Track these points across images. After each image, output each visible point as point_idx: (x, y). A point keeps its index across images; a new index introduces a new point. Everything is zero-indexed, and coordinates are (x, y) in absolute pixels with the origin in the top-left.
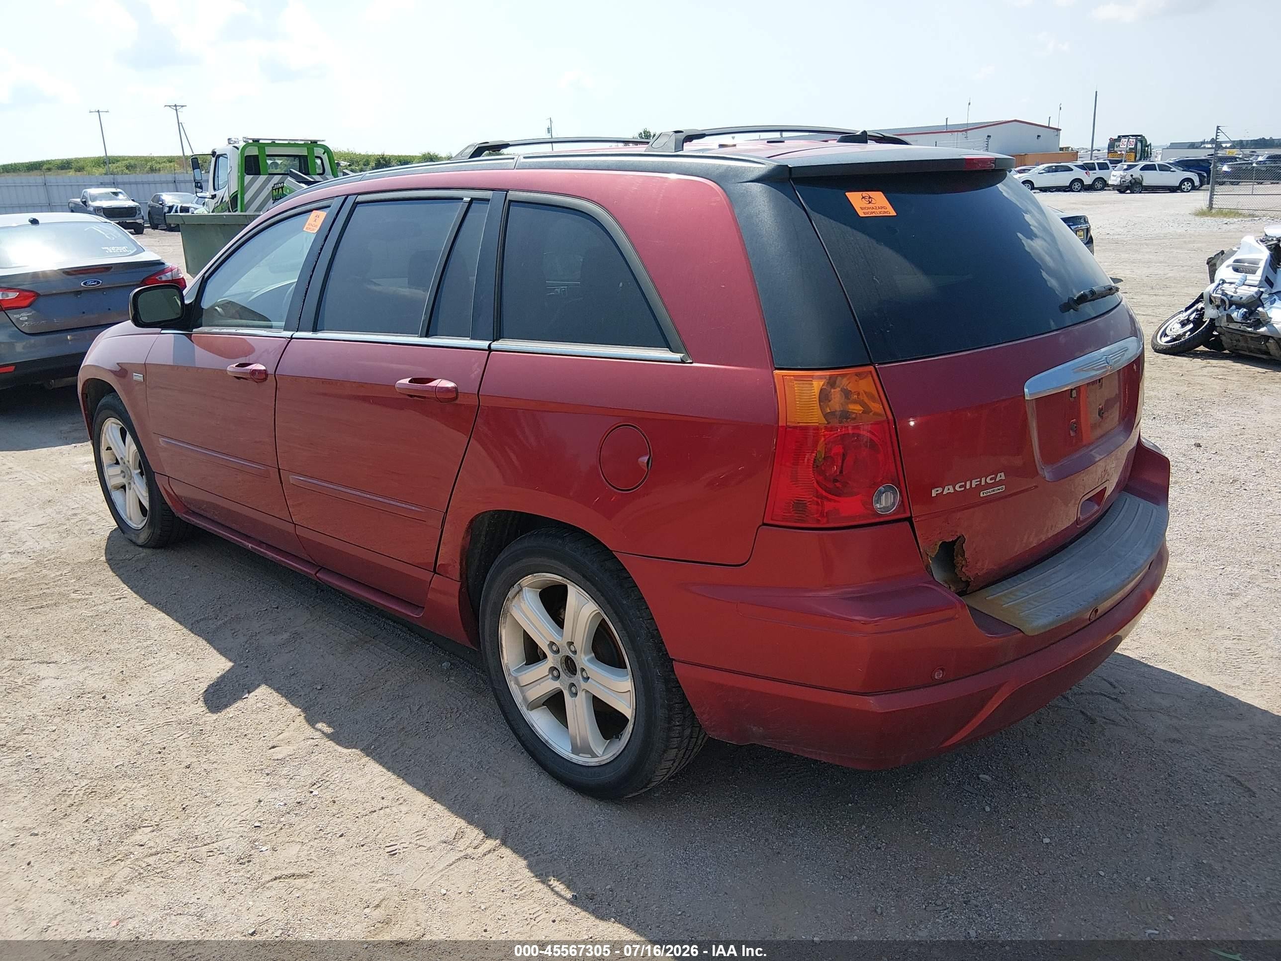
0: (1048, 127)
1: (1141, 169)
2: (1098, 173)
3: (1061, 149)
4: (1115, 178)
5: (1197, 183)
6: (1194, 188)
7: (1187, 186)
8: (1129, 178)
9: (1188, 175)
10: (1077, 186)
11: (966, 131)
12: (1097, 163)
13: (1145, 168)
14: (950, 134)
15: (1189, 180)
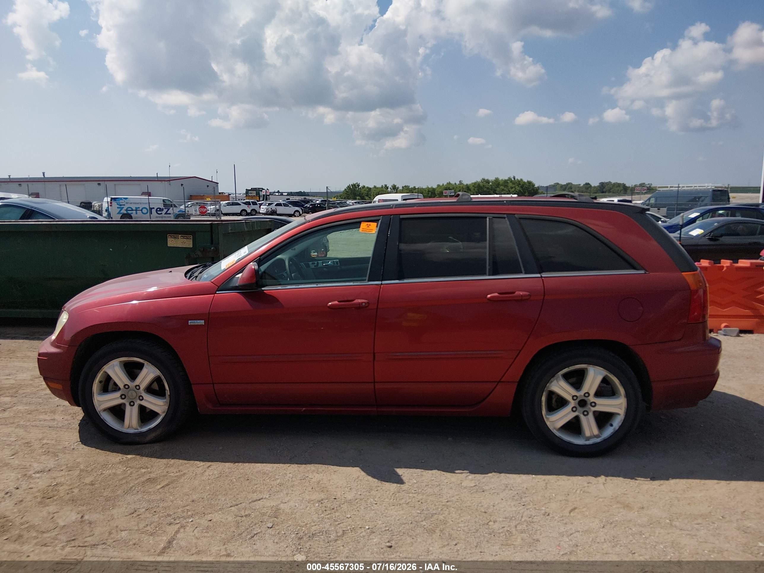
0: (212, 181)
1: (276, 205)
2: (253, 207)
3: (220, 193)
4: (263, 210)
5: (301, 213)
6: (300, 215)
7: (297, 214)
8: (270, 210)
9: (297, 208)
10: (244, 213)
11: (169, 181)
12: (252, 202)
13: (277, 205)
14: (160, 182)
15: (298, 211)
